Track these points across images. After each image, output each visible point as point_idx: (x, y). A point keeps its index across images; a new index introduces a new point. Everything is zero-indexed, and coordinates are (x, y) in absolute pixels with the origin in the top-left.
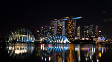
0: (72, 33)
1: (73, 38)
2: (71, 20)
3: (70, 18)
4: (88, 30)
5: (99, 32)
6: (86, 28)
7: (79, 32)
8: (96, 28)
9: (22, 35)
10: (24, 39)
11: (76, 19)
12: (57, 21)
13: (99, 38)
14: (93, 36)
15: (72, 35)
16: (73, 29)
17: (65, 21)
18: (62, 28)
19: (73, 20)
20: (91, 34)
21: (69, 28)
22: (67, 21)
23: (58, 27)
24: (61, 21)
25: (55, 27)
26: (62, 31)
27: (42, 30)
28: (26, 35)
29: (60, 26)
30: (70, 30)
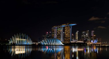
0: (69, 37)
1: (69, 41)
2: (67, 27)
3: (67, 25)
4: (85, 34)
5: (94, 36)
6: (84, 33)
7: (77, 36)
8: (92, 33)
9: (21, 39)
10: (22, 42)
11: (72, 26)
12: (56, 28)
13: (92, 41)
14: (89, 39)
15: (68, 39)
16: (70, 34)
17: (63, 28)
18: (60, 33)
19: (69, 26)
20: (87, 37)
21: (66, 33)
22: (64, 27)
23: (57, 32)
24: (60, 28)
25: (55, 32)
26: (60, 36)
27: (47, 35)
28: (24, 39)
29: (59, 32)
30: (67, 34)
